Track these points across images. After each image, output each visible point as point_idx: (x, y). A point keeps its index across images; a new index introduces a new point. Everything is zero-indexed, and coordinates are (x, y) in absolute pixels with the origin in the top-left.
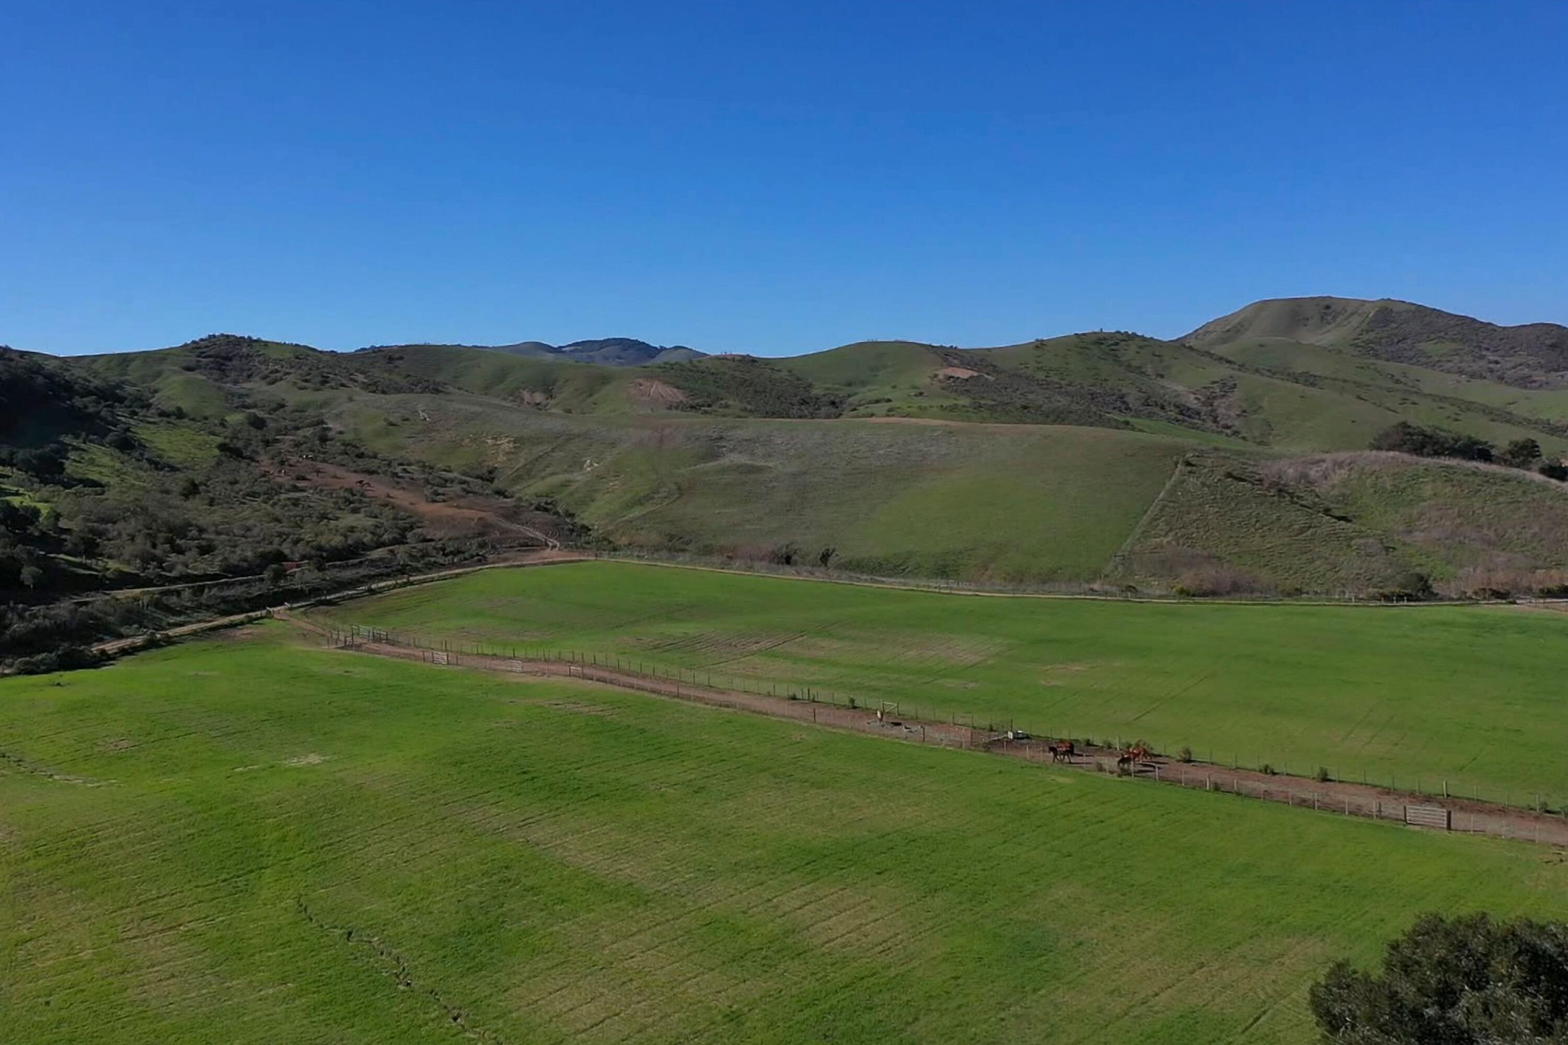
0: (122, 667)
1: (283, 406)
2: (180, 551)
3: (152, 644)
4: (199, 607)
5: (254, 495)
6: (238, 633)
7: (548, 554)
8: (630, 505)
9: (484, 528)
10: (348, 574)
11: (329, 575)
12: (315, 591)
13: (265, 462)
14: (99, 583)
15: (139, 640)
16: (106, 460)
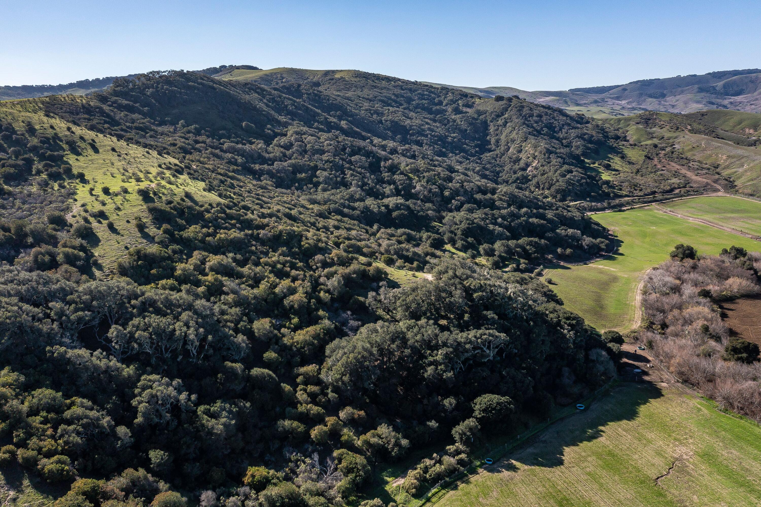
0: (627, 212)
1: (663, 138)
2: (636, 190)
3: (631, 209)
4: (639, 202)
5: (652, 172)
6: (646, 208)
7: (720, 194)
8: (749, 181)
9: (707, 184)
10: (669, 197)
11: (665, 197)
12: (661, 200)
13: (656, 161)
14: (621, 196)
15: (629, 208)
16: (618, 162)
